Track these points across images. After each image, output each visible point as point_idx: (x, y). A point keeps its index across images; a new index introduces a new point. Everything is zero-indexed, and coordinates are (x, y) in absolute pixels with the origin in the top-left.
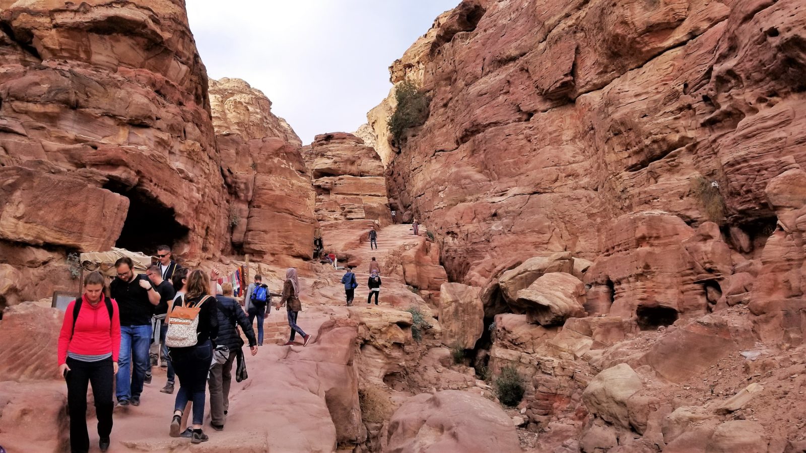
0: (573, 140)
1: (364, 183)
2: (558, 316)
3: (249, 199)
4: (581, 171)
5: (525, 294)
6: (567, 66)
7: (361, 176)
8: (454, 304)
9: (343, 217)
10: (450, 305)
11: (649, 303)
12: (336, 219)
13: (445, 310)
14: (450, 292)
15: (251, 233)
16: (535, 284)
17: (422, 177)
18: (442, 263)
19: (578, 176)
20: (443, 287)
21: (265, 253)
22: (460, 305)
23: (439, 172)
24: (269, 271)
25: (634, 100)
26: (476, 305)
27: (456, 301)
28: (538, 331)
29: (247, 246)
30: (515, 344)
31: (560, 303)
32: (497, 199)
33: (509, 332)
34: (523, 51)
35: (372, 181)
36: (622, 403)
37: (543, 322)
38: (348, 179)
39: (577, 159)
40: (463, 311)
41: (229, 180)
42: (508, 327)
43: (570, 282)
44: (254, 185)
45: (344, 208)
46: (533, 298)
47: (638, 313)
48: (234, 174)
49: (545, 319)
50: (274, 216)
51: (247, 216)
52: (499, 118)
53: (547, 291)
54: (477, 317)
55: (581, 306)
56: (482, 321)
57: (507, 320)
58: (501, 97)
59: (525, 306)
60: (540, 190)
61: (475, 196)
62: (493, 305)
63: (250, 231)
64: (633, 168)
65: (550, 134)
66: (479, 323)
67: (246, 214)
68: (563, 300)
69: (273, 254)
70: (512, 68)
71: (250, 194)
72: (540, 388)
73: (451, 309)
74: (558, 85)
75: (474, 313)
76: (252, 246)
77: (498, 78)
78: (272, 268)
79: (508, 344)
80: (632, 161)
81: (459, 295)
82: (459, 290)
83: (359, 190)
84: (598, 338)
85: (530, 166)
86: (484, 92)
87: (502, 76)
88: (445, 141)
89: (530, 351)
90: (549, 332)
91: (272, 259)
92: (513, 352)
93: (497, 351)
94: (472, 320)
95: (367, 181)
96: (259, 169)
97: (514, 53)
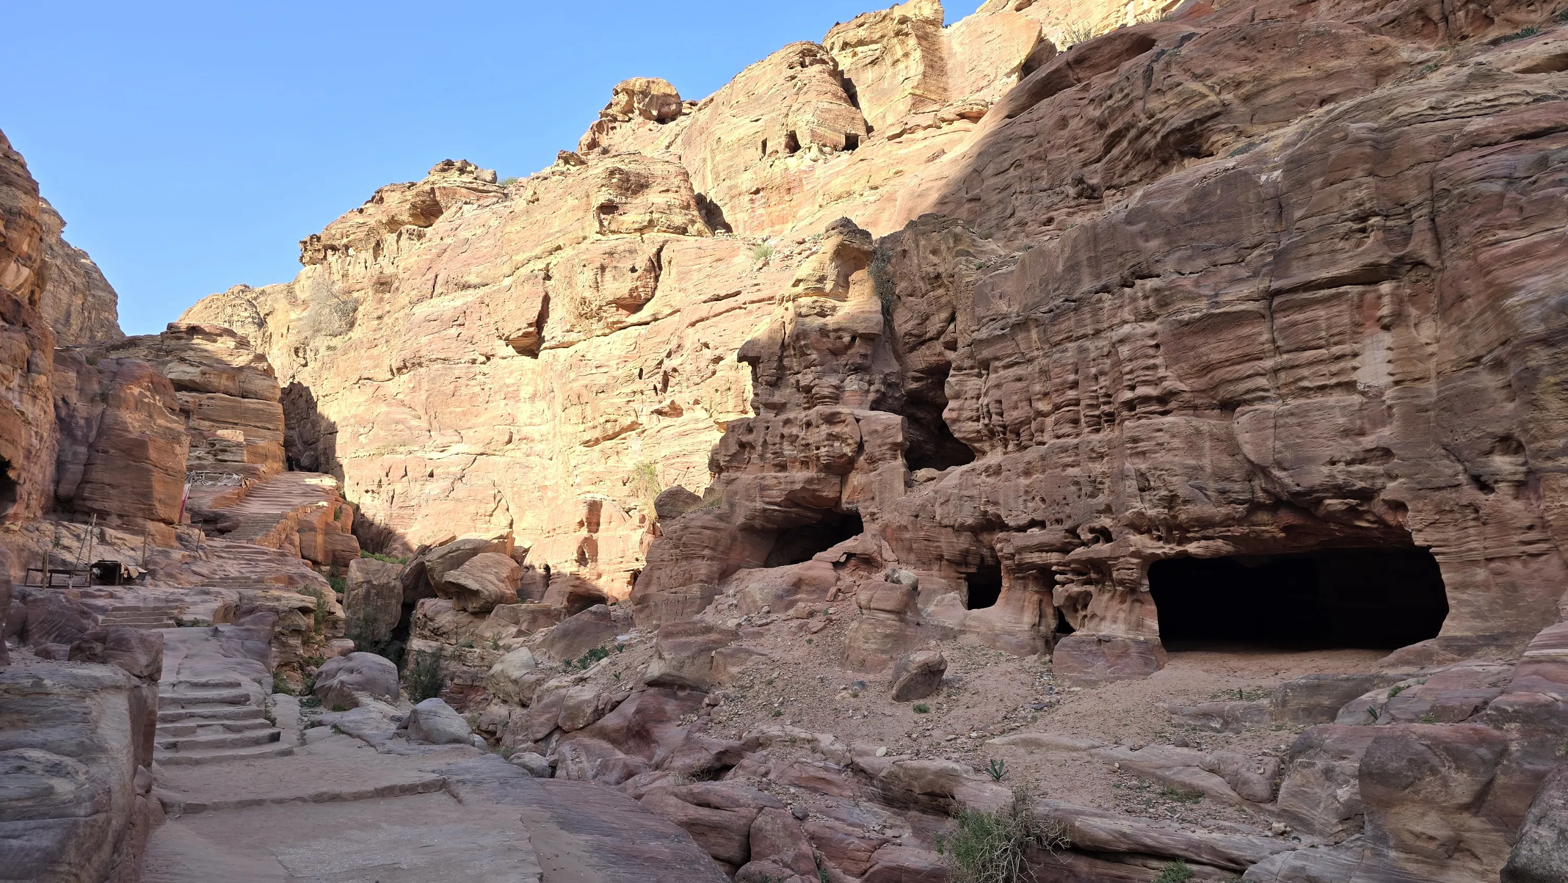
0: (533, 398)
1: (248, 409)
2: (487, 602)
3: (91, 440)
4: (536, 436)
5: (452, 576)
6: (533, 315)
7: (243, 397)
8: (365, 585)
9: (210, 457)
10: (361, 586)
11: (580, 591)
12: (199, 458)
13: (354, 593)
14: (360, 570)
15: (89, 485)
16: (467, 565)
17: (337, 409)
18: (354, 532)
19: (533, 441)
20: (353, 563)
21: (108, 514)
22: (374, 586)
23: (363, 408)
24: (116, 538)
25: (594, 371)
26: (395, 587)
27: (369, 582)
28: (463, 618)
29: (81, 502)
30: (437, 633)
31: (491, 587)
32: (435, 455)
33: (432, 620)
34: (485, 281)
35: (260, 406)
36: (515, 682)
37: (470, 609)
38: (222, 399)
39: (534, 421)
40: (377, 594)
41: (63, 413)
42: (430, 614)
43: (505, 564)
44: (101, 422)
45: (214, 445)
46: (462, 581)
47: (569, 600)
48: (72, 405)
49: (473, 605)
50: (128, 467)
51: (84, 462)
52: (449, 355)
53: (480, 574)
54: (394, 601)
55: (514, 592)
56: (399, 607)
57: (428, 605)
58: (454, 329)
59: (453, 590)
60: (488, 452)
61: (408, 448)
62: (416, 587)
63: (88, 482)
64: (586, 443)
65: (508, 386)
66: (396, 609)
67: (83, 458)
68: (494, 584)
69: (120, 516)
70: (470, 296)
71: (94, 433)
72: (456, 681)
73: (361, 591)
74: (520, 333)
75: (390, 598)
76: (89, 504)
77: (453, 304)
78: (120, 534)
79: (428, 633)
80: (587, 436)
81: (374, 575)
82: (374, 568)
83: (238, 417)
84: (524, 627)
85: (480, 420)
86: (434, 318)
87: (458, 303)
88: (376, 367)
89: (453, 641)
90: (476, 620)
91: (119, 522)
92: (434, 644)
93: (416, 643)
94: (387, 605)
95: (251, 406)
96: (111, 402)
97: (473, 280)
